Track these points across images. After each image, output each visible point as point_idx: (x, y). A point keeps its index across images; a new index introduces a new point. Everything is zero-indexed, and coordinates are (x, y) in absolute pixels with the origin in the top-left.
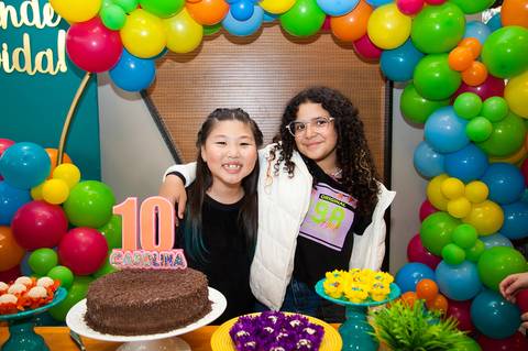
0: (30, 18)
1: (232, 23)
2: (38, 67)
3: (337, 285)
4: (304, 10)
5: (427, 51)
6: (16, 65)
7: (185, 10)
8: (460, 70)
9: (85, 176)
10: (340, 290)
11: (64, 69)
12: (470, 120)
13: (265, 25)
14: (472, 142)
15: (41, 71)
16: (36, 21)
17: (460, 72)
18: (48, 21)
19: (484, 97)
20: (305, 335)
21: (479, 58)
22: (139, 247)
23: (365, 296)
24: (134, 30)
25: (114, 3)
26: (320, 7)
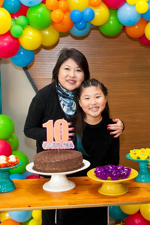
1: (76, 31)
3: (135, 154)
4: (111, 22)
7: (52, 25)
10: (137, 155)
13: (92, 29)
20: (124, 171)
22: (54, 140)
23: (147, 157)
24: (26, 37)
25: (16, 24)
26: (120, 23)
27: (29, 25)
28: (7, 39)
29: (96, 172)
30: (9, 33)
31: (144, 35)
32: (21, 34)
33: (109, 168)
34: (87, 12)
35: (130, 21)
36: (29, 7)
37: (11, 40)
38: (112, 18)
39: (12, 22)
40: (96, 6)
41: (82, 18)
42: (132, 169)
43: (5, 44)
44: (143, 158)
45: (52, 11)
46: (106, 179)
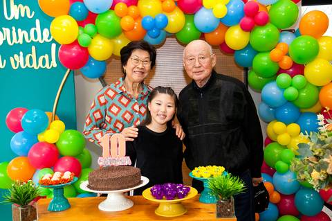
0: (36, 36)
2: (40, 64)
4: (189, 29)
5: (259, 50)
6: (28, 64)
7: (122, 34)
8: (277, 61)
9: (67, 127)
11: (55, 65)
12: (285, 89)
13: (167, 37)
14: (288, 101)
15: (42, 67)
16: (39, 39)
17: (277, 62)
18: (46, 39)
19: (292, 75)
20: (182, 190)
21: (287, 54)
23: (210, 175)
24: (95, 47)
25: (84, 33)
26: (197, 29)
27: (98, 33)
28: (75, 49)
29: (152, 191)
30: (76, 43)
31: (224, 42)
32: (90, 44)
33: (167, 187)
34: (160, 19)
35: (207, 27)
36: (97, 14)
37: (80, 50)
38: (188, 24)
39: (80, 31)
40: (170, 11)
41: (154, 24)
42: (191, 188)
43: (74, 54)
44: (206, 176)
45: (121, 17)
46: (161, 198)
